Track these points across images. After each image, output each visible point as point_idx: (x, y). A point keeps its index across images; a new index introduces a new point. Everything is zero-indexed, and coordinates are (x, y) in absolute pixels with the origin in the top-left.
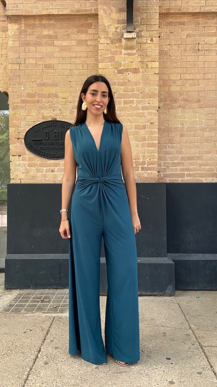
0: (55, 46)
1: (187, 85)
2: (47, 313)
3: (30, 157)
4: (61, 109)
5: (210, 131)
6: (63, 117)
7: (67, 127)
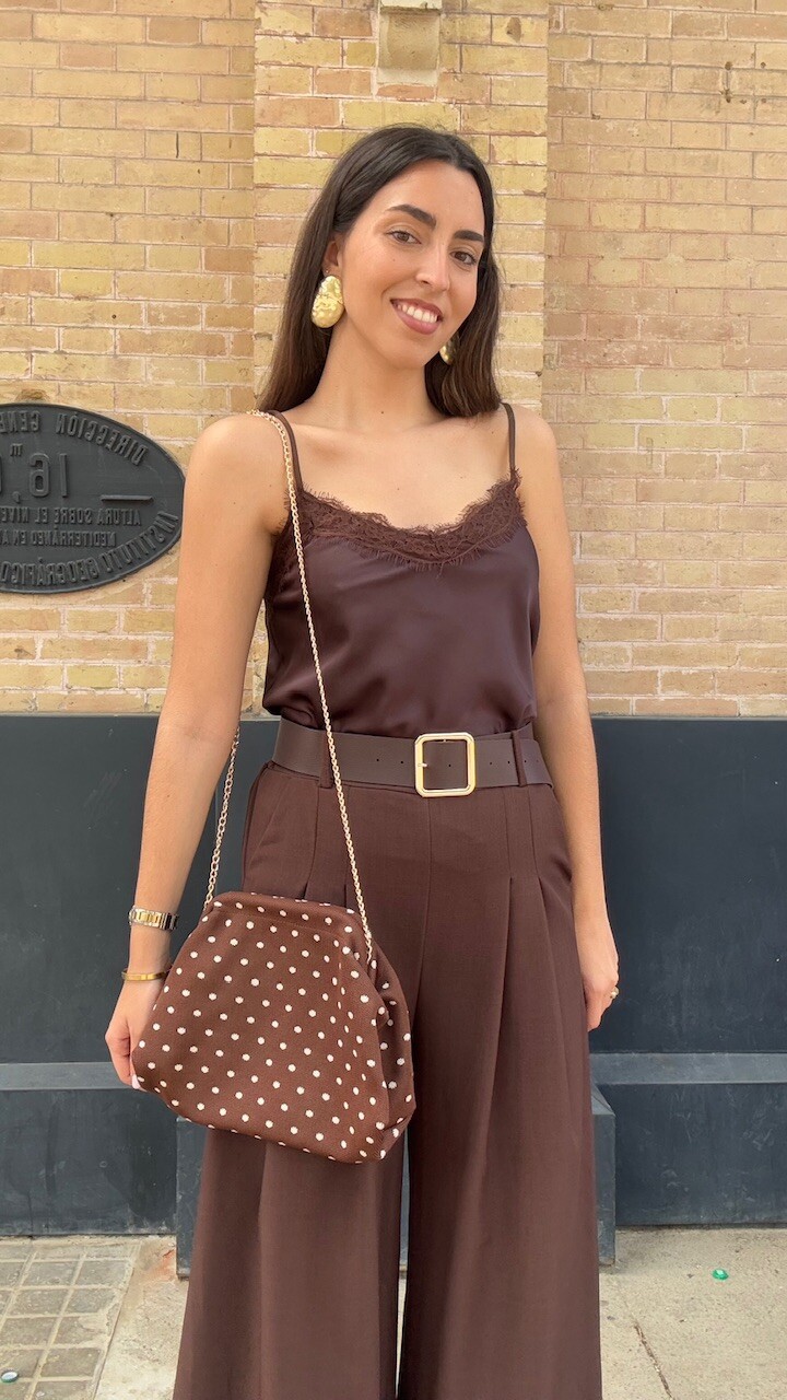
0: (42, 40)
1: (673, 258)
4: (68, 351)
6: (76, 388)
7: (94, 439)
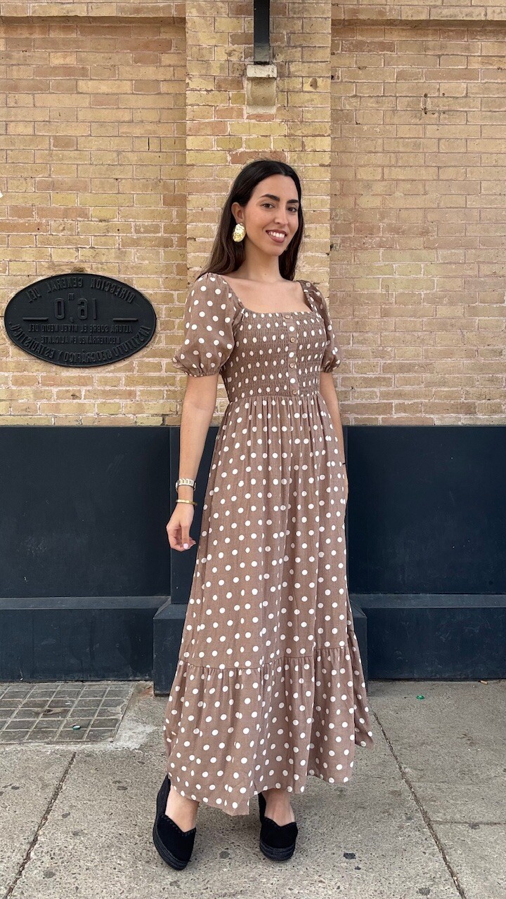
0: (81, 93)
1: (398, 194)
2: (57, 743)
3: (18, 363)
4: (96, 247)
5: (452, 303)
6: (100, 266)
7: (109, 290)
